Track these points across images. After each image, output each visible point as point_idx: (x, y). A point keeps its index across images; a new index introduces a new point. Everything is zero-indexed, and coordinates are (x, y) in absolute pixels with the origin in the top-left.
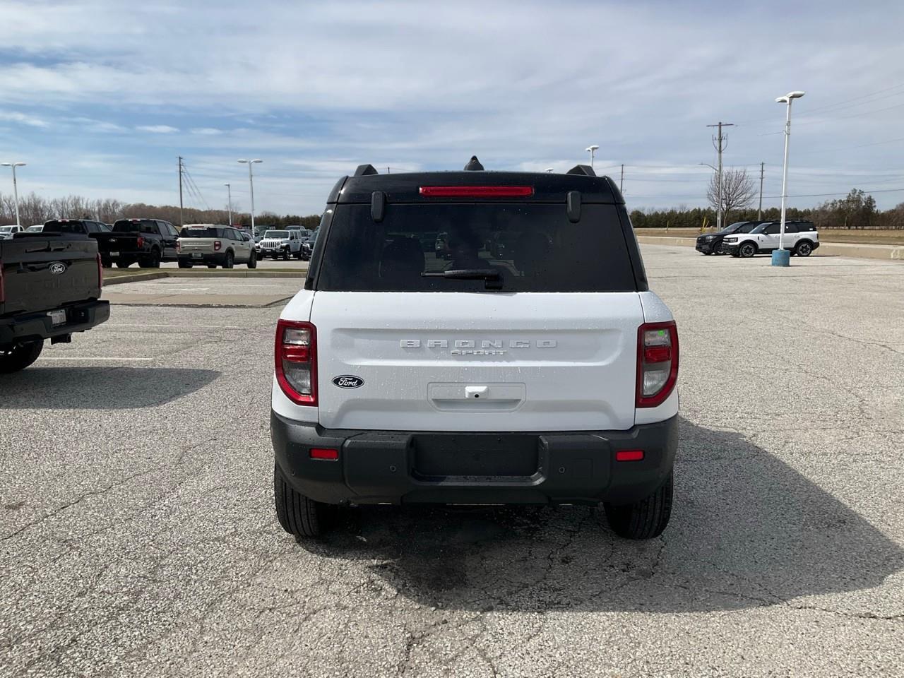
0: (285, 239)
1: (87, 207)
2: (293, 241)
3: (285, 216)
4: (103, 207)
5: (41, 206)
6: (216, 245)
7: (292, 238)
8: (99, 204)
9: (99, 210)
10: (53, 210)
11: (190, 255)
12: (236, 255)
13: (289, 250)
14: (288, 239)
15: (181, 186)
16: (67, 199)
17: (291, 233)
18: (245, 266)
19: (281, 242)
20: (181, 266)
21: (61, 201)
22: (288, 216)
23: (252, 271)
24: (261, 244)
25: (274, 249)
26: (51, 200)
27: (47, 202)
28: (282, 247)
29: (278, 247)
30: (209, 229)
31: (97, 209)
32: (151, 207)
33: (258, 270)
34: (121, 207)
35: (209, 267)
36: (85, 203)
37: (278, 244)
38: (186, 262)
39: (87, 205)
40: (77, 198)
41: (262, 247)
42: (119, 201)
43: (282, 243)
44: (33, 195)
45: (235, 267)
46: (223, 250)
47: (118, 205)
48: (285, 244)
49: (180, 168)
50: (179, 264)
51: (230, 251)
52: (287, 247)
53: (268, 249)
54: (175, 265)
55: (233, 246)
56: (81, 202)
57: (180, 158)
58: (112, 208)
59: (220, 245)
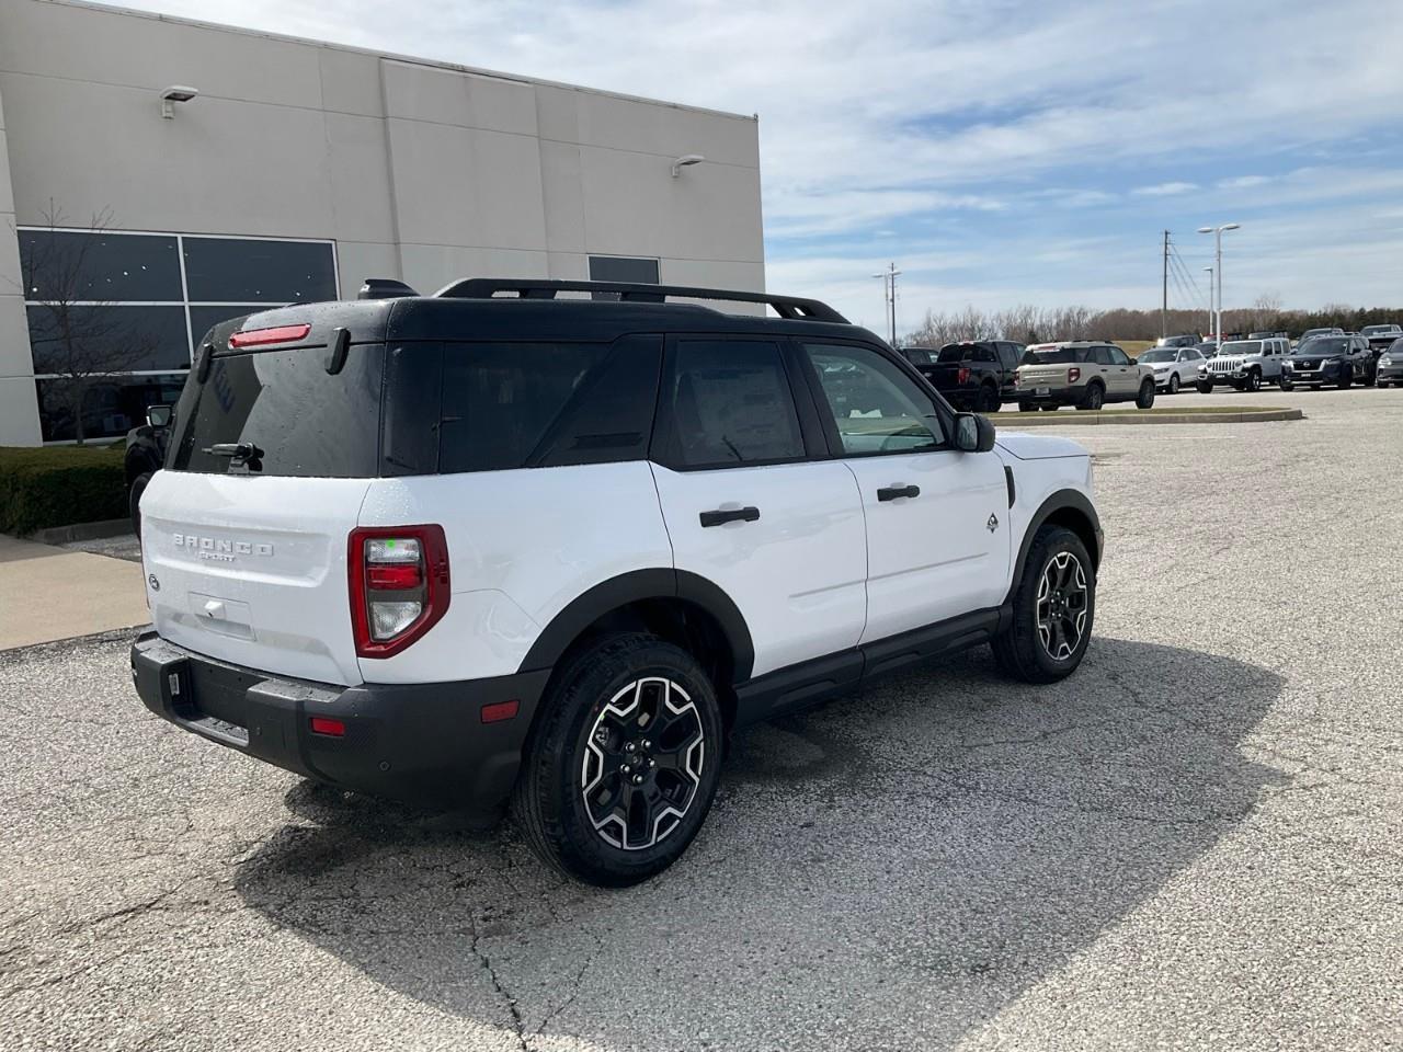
0: (1255, 355)
1: (1041, 321)
2: (1269, 357)
3: (1357, 310)
4: (1063, 318)
5: (980, 324)
6: (1071, 375)
7: (1268, 352)
8: (1058, 315)
9: (1058, 324)
10: (996, 328)
11: (1033, 391)
12: (1108, 387)
13: (1260, 374)
14: (1260, 355)
15: (1165, 276)
16: (1014, 312)
17: (1266, 344)
18: (1132, 405)
19: (1247, 360)
20: (1023, 408)
21: (1006, 314)
22: (1362, 310)
23: (1144, 414)
24: (1209, 366)
25: (1229, 372)
26: (994, 314)
27: (988, 317)
28: (1244, 370)
29: (1238, 369)
30: (1063, 349)
31: (1055, 322)
32: (1136, 313)
33: (1156, 411)
34: (1089, 317)
35: (1078, 408)
36: (1038, 315)
37: (1238, 364)
38: (1029, 402)
39: (1041, 317)
40: (1028, 308)
41: (1209, 370)
42: (1087, 309)
43: (1245, 362)
44: (970, 310)
45: (1106, 407)
46: (1083, 381)
47: (1085, 314)
48: (1249, 365)
49: (1166, 248)
50: (1020, 407)
51: (1097, 383)
52: (1256, 369)
53: (1220, 374)
54: (1015, 407)
55: (1103, 375)
56: (1033, 313)
57: (1166, 233)
58: (1076, 319)
59: (1078, 374)
